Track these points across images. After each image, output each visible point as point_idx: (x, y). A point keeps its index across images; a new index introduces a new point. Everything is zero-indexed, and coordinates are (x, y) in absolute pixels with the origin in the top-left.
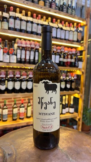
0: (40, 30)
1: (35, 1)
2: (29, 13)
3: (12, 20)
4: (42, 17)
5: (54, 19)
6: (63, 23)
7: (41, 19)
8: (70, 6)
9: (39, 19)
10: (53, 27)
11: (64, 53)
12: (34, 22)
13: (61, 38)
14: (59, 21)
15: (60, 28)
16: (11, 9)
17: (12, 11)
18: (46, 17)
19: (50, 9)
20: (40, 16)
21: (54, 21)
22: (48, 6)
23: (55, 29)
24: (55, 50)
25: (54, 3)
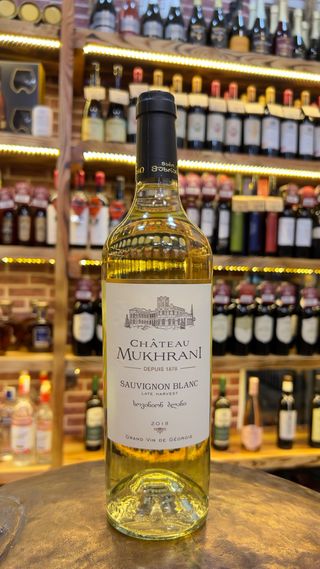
0: (234, 135)
1: (216, 40)
2: (197, 81)
4: (241, 92)
5: (288, 92)
7: (239, 97)
9: (232, 97)
10: (282, 120)
12: (212, 108)
14: (306, 94)
15: (311, 119)
16: (135, 77)
17: (138, 82)
18: (257, 87)
19: (271, 58)
20: (234, 86)
21: (286, 98)
22: (262, 51)
23: (291, 127)
24: (293, 199)
25: (285, 36)
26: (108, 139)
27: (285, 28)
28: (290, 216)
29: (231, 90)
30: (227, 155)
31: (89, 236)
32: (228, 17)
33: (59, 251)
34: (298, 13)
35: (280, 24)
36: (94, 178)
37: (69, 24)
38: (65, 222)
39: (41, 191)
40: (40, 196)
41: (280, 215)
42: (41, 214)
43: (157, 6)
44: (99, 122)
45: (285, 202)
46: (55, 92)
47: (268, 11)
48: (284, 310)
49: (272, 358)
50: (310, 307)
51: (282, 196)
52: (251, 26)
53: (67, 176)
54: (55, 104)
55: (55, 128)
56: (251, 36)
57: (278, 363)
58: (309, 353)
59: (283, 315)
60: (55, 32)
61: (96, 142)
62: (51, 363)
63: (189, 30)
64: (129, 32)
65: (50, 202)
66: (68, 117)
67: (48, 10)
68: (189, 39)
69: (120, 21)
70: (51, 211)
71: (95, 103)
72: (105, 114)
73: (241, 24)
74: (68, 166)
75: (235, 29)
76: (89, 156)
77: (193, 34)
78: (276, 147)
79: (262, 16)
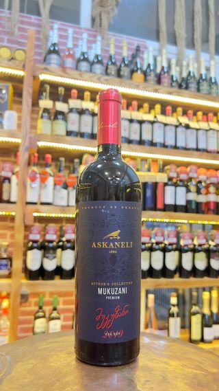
0: (135, 133)
1: (124, 75)
3: (73, 117)
4: (140, 107)
5: (169, 108)
6: (192, 115)
7: (138, 110)
8: (204, 77)
9: (133, 110)
10: (166, 125)
11: (198, 180)
13: (188, 147)
14: (180, 110)
15: (183, 125)
16: (72, 95)
17: (74, 98)
18: (150, 105)
19: (157, 87)
20: (135, 103)
21: (167, 111)
22: (152, 82)
23: (171, 129)
24: (173, 175)
25: (166, 75)
26: (54, 133)
27: (165, 70)
28: (172, 185)
29: (133, 106)
30: (131, 145)
31: (40, 196)
32: (131, 62)
33: (18, 206)
34: (174, 62)
35: (163, 68)
36: (44, 158)
37: (31, 61)
38: (23, 187)
39: (8, 166)
40: (7, 169)
41: (166, 184)
42: (7, 181)
43: (87, 53)
44: (48, 122)
45: (168, 176)
46: (20, 103)
47: (155, 60)
48: (170, 247)
49: (163, 280)
50: (187, 245)
51: (166, 173)
52: (145, 68)
53: (26, 156)
54: (19, 111)
55: (19, 126)
56: (145, 74)
57: (167, 284)
58: (187, 277)
59: (170, 251)
60: (21, 65)
61: (46, 135)
62: (10, 285)
63: (107, 68)
64: (70, 68)
65: (13, 174)
66: (28, 118)
67: (17, 52)
68: (107, 73)
69: (64, 61)
70: (14, 179)
71: (46, 110)
72: (52, 118)
73: (139, 66)
74: (27, 149)
75: (135, 69)
76: (41, 144)
77: (109, 71)
78: (162, 142)
79: (151, 62)
